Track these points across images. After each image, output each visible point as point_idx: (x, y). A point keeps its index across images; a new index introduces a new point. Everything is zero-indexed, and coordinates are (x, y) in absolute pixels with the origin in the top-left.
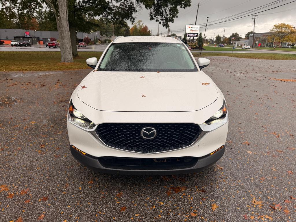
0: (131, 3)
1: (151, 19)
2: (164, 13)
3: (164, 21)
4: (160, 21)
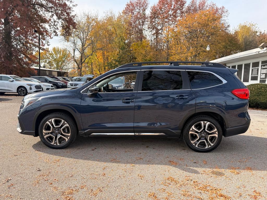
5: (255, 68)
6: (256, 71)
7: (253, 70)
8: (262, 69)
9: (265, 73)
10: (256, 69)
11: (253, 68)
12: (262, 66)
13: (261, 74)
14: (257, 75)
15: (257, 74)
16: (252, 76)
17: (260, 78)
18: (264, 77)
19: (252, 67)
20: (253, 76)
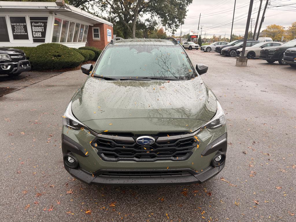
0: (155, 20)
1: (166, 30)
2: (172, 27)
3: (172, 31)
4: (170, 31)
5: (18, 24)
6: (23, 28)
7: (15, 26)
8: (33, 27)
9: (41, 32)
10: (22, 25)
11: (15, 24)
12: (31, 23)
13: (32, 32)
14: (26, 34)
15: (24, 32)
16: (14, 34)
17: (33, 37)
18: (41, 36)
19: (12, 22)
20: (17, 34)
